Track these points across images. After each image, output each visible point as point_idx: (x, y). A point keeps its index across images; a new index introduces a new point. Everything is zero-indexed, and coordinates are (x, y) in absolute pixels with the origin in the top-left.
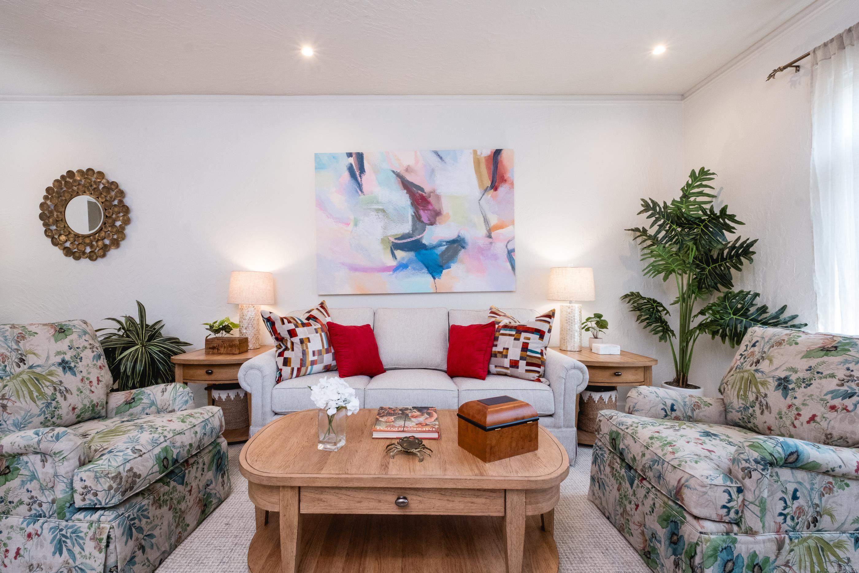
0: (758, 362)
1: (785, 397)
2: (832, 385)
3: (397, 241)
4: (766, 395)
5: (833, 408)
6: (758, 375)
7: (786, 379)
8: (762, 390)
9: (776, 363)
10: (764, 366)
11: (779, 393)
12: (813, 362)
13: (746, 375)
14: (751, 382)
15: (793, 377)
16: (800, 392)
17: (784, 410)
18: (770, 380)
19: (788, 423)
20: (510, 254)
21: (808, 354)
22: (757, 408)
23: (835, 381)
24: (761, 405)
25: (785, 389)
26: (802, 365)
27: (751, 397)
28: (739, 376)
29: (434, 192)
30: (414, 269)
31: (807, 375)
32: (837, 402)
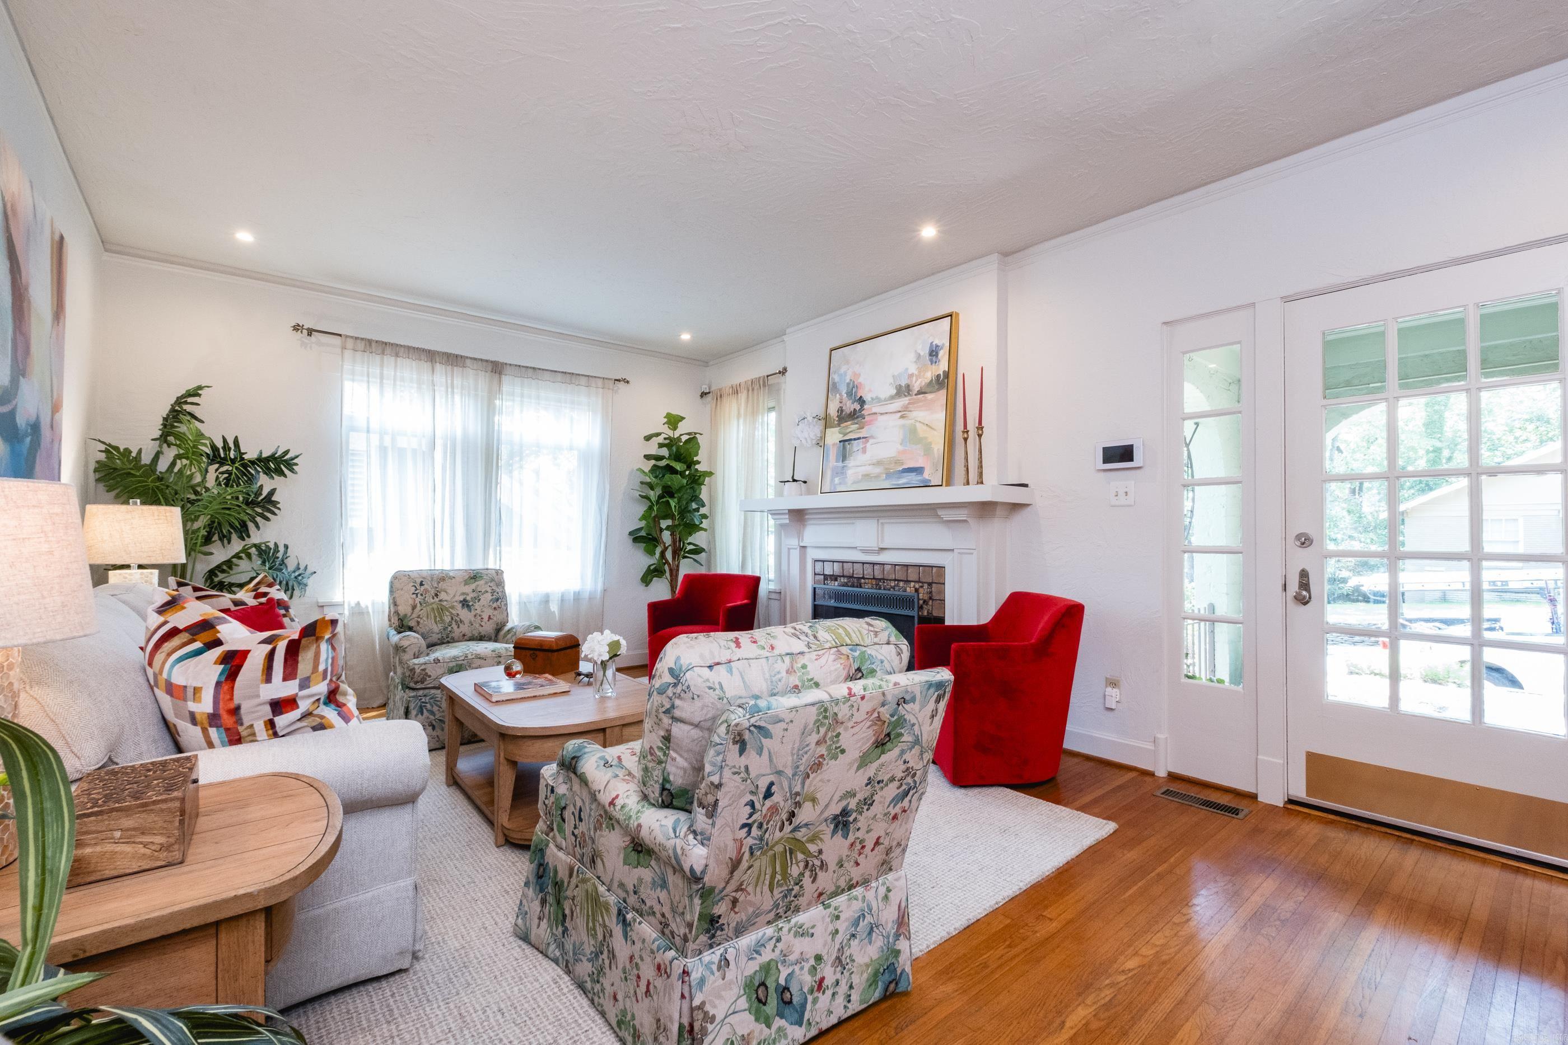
0: (437, 595)
1: (470, 611)
5: (495, 608)
6: (445, 603)
7: (465, 600)
8: (454, 612)
9: (451, 592)
10: (443, 596)
11: (466, 610)
12: (473, 586)
13: (435, 606)
14: (441, 609)
15: (468, 598)
16: (477, 605)
17: (473, 619)
18: (455, 604)
19: (477, 626)
21: (466, 583)
22: (454, 625)
23: (490, 594)
24: (456, 621)
25: (468, 606)
26: (468, 589)
27: (447, 619)
28: (429, 608)
31: (475, 595)
32: (495, 605)
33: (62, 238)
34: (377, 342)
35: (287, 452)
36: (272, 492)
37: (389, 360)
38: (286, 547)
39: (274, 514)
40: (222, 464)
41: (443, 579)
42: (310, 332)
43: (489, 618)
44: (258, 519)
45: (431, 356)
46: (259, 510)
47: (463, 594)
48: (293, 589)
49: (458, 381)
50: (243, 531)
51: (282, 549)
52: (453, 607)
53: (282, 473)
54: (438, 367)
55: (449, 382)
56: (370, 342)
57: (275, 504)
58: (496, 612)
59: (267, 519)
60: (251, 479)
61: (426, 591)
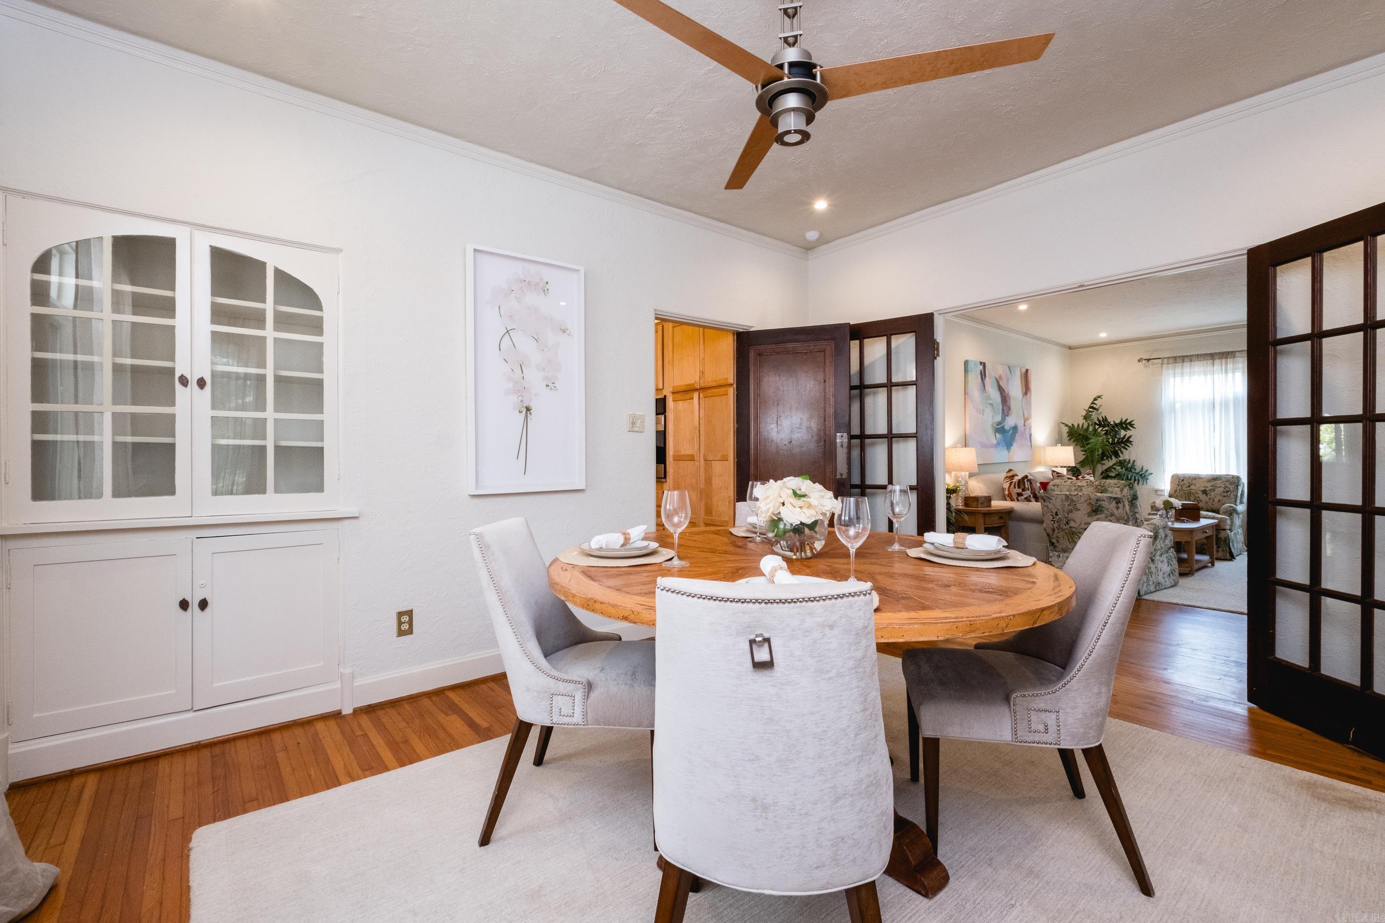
0: (1189, 486)
1: (1207, 496)
2: (1222, 489)
3: (997, 427)
4: (1199, 497)
5: (1224, 496)
6: (1192, 491)
7: (1204, 490)
8: (1197, 495)
9: (1198, 485)
10: (1192, 487)
11: (1204, 495)
12: (1212, 483)
13: (1186, 492)
14: (1189, 494)
15: (1207, 489)
17: (1208, 500)
19: (1210, 504)
20: (1031, 435)
21: (1209, 481)
24: (1197, 500)
25: (1207, 493)
26: (1209, 485)
27: (1192, 499)
29: (1008, 394)
30: (1002, 446)
31: (1212, 488)
32: (1225, 494)
33: (1027, 370)
34: (1179, 357)
35: (1127, 420)
36: (1130, 437)
37: (1187, 364)
38: (1134, 461)
39: (1129, 447)
40: (1104, 427)
41: (1195, 479)
42: (1148, 360)
43: (1219, 501)
44: (1122, 449)
45: (1212, 356)
46: (1123, 445)
47: (1205, 487)
48: (1139, 481)
49: (1230, 366)
50: (1116, 455)
51: (1131, 462)
52: (1197, 493)
53: (1129, 429)
54: (1217, 361)
55: (1224, 368)
56: (1175, 358)
57: (1130, 442)
58: (1224, 499)
59: (1126, 449)
60: (1116, 432)
61: (1184, 484)
